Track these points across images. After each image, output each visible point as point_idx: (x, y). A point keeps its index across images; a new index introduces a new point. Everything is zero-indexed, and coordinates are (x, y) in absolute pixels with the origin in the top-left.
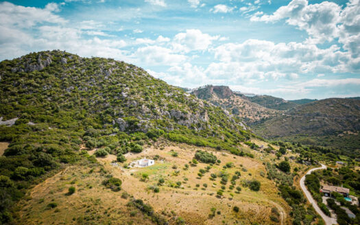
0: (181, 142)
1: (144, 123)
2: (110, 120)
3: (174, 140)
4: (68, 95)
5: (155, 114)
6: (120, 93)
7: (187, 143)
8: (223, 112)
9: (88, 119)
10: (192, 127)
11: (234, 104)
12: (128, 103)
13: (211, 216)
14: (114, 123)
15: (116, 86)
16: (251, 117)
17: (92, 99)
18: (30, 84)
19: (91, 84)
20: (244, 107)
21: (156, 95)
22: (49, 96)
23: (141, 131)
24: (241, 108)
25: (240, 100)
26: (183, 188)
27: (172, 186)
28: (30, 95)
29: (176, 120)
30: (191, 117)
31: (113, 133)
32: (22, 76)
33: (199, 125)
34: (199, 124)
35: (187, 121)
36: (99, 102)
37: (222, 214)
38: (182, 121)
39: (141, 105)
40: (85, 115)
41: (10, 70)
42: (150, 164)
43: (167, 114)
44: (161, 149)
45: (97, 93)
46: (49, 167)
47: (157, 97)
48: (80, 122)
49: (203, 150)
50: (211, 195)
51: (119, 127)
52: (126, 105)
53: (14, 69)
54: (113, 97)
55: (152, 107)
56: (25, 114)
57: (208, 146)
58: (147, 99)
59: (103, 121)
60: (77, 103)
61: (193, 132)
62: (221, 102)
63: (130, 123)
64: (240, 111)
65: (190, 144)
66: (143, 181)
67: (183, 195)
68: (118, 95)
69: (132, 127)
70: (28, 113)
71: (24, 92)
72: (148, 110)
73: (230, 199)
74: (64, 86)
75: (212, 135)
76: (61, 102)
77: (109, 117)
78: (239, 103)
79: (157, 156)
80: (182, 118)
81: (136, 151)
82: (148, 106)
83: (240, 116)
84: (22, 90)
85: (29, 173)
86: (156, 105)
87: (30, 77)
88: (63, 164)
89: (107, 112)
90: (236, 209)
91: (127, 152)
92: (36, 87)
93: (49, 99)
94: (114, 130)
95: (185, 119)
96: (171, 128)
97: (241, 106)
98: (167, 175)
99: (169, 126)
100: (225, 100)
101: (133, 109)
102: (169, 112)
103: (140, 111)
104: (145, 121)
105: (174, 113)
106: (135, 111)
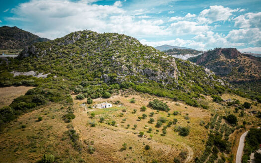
0: (144, 92)
1: (121, 78)
2: (99, 75)
3: (139, 91)
4: (81, 59)
5: (131, 72)
6: (112, 57)
7: (149, 93)
8: (203, 70)
9: (88, 74)
10: (160, 82)
11: (241, 63)
12: (114, 63)
13: (122, 150)
14: (102, 77)
15: (111, 52)
16: (256, 75)
17: (94, 61)
18: (64, 53)
19: (97, 51)
20: (250, 66)
21: (137, 57)
22: (71, 59)
23: (117, 83)
24: (247, 67)
25: (247, 60)
26: (116, 126)
27: (109, 124)
28: (62, 59)
29: (147, 76)
30: (161, 74)
31: (99, 84)
32: (62, 47)
33: (166, 81)
34: (167, 79)
35: (156, 77)
36: (97, 63)
37: (133, 149)
38: (152, 77)
39: (122, 65)
40: (86, 72)
41: (57, 44)
42: (108, 107)
43: (141, 71)
44: (126, 97)
45: (98, 57)
46: (40, 103)
47: (137, 59)
48: (82, 76)
49: (160, 99)
50: (135, 134)
51: (104, 80)
52: (113, 65)
53: (59, 44)
54: (107, 59)
55: (130, 66)
56: (55, 71)
57: (167, 96)
58: (128, 61)
59: (96, 76)
60: (84, 64)
61: (160, 86)
62: (228, 61)
63: (112, 77)
64: (246, 69)
65: (151, 94)
66: (91, 118)
67: (112, 131)
68: (110, 58)
69: (112, 80)
70: (56, 70)
71: (59, 57)
72: (126, 68)
73: (149, 139)
74: (81, 53)
75: (177, 89)
76: (76, 63)
77: (100, 74)
78: (246, 63)
79: (119, 102)
80: (152, 74)
81: (105, 97)
82: (127, 66)
83: (246, 73)
84: (59, 56)
85: (25, 106)
86: (133, 65)
87: (66, 48)
88: (50, 102)
89: (100, 70)
90: (147, 148)
91: (99, 97)
92: (66, 54)
93: (71, 61)
94: (100, 82)
95: (154, 75)
96: (141, 81)
97: (248, 65)
98: (112, 115)
99: (139, 80)
100: (232, 60)
101: (116, 68)
102: (143, 69)
103: (121, 69)
104: (122, 76)
105: (147, 71)
106: (117, 69)
